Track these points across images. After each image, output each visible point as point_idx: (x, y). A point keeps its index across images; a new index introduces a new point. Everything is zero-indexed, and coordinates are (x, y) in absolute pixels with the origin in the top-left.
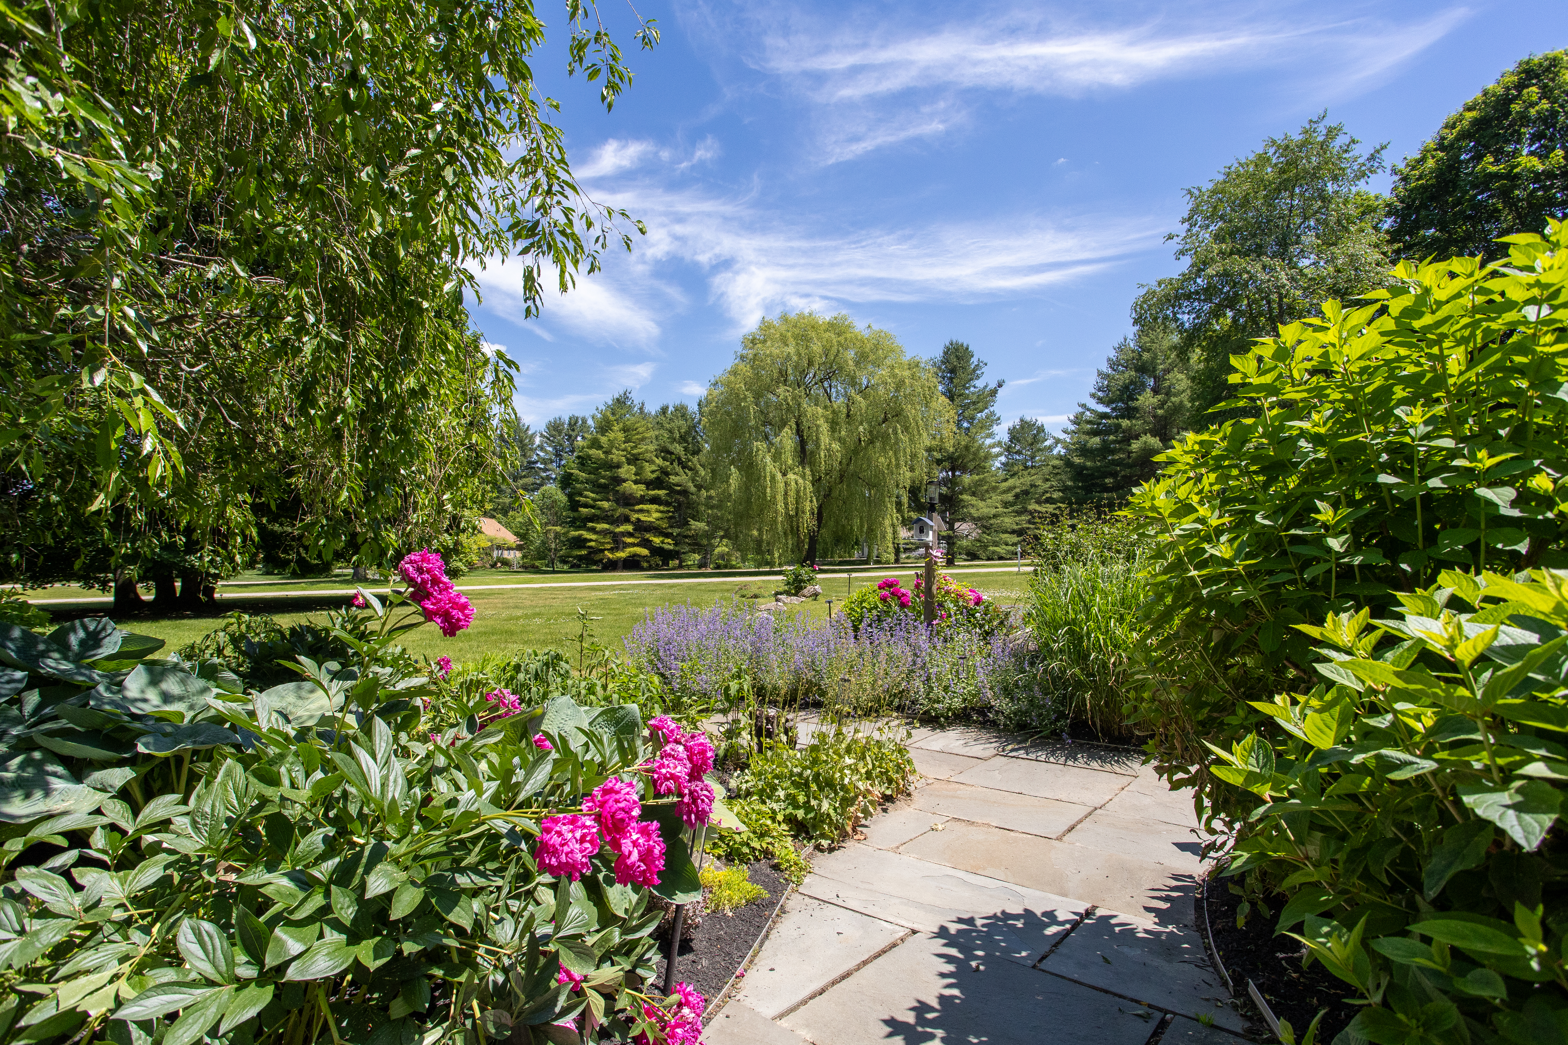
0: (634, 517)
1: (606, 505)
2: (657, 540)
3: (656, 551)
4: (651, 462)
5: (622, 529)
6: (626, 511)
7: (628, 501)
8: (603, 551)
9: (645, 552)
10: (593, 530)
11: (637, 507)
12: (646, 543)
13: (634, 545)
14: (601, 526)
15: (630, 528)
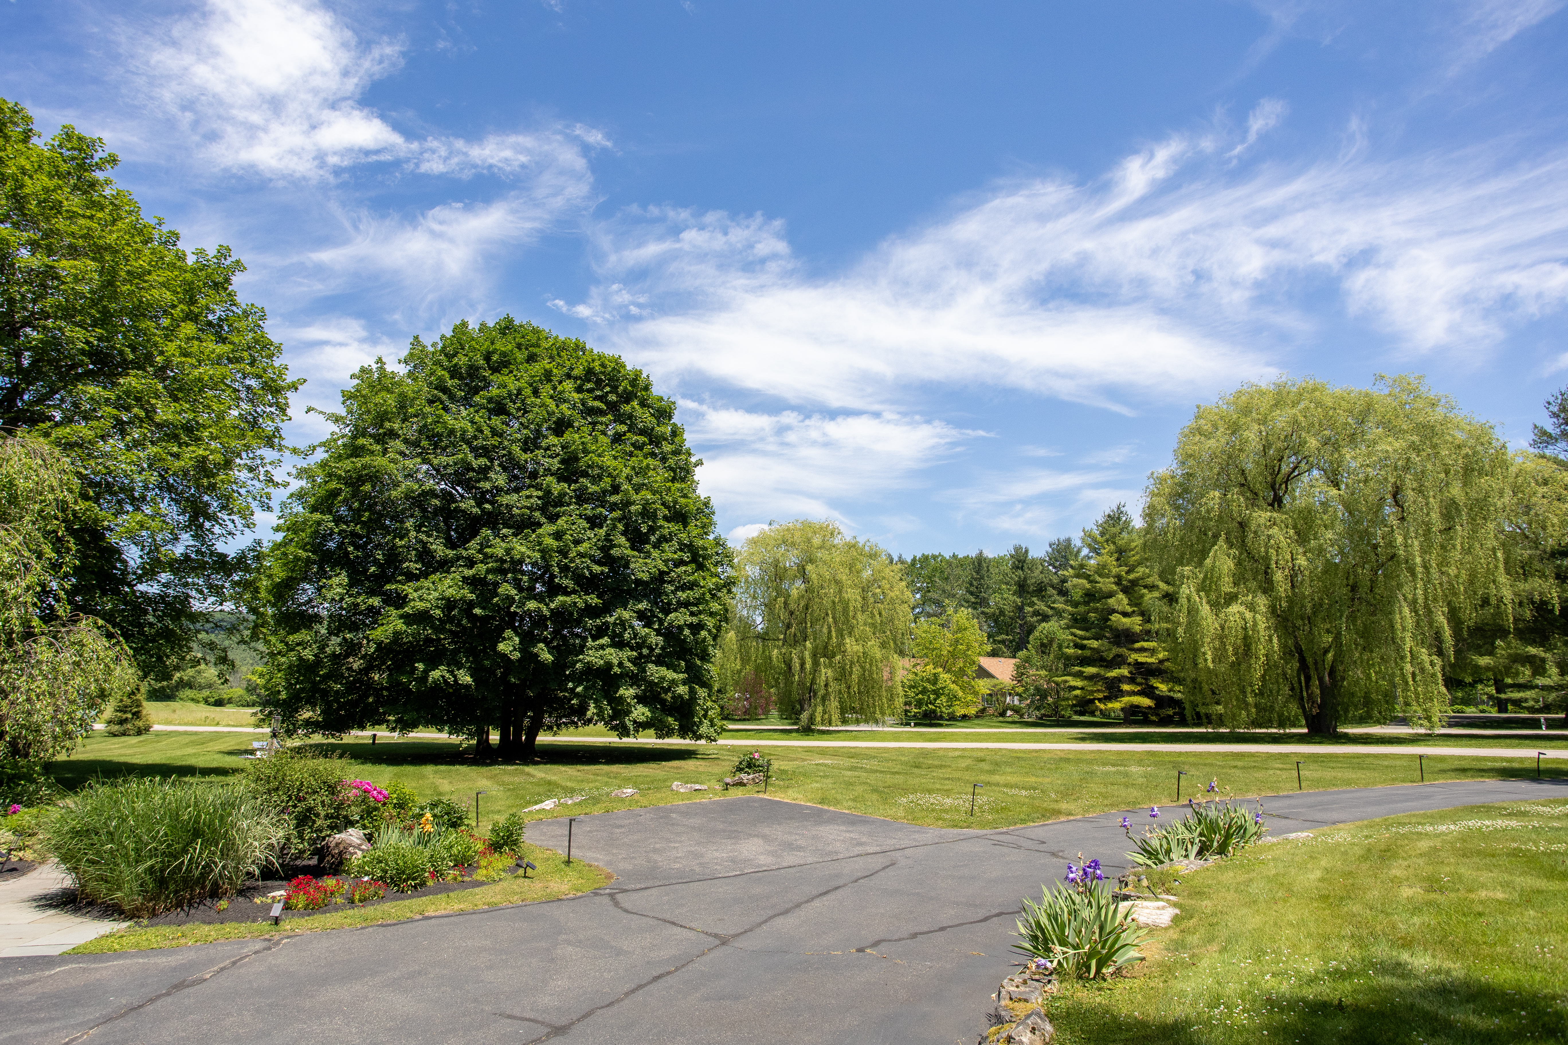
0: (1134, 657)
1: (1095, 644)
2: (1163, 688)
3: (1162, 702)
4: (1152, 588)
5: (1114, 673)
6: (1123, 651)
7: (1126, 638)
8: (1092, 701)
9: (1146, 702)
10: (1079, 675)
11: (1137, 645)
12: (1148, 691)
13: (1132, 693)
14: (1091, 670)
15: (1125, 671)
